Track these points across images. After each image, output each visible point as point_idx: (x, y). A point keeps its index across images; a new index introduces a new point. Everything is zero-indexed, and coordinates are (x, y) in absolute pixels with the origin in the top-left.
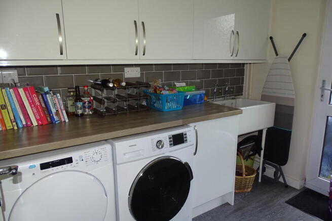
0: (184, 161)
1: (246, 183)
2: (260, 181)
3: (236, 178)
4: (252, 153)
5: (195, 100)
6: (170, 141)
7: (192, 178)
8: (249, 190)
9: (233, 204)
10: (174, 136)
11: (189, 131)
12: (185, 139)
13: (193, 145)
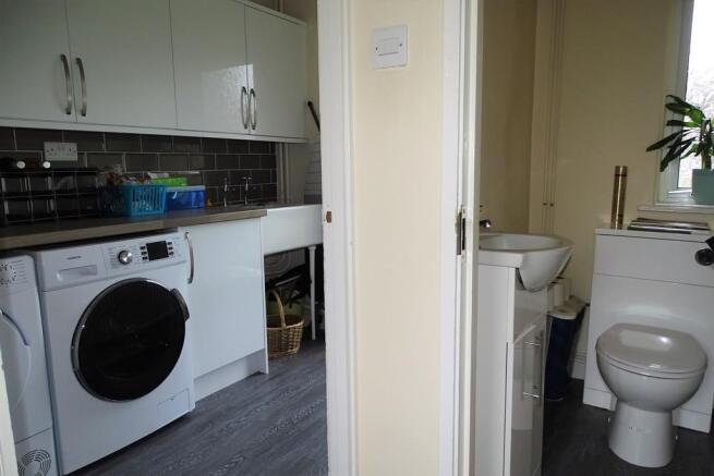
0: (169, 287)
1: (288, 338)
2: (314, 337)
3: (268, 331)
4: (297, 292)
5: (189, 203)
6: (143, 253)
7: (188, 317)
8: (295, 350)
9: (267, 372)
10: (149, 246)
11: (176, 239)
12: (169, 251)
13: (184, 262)
